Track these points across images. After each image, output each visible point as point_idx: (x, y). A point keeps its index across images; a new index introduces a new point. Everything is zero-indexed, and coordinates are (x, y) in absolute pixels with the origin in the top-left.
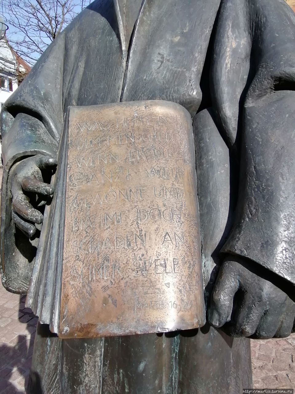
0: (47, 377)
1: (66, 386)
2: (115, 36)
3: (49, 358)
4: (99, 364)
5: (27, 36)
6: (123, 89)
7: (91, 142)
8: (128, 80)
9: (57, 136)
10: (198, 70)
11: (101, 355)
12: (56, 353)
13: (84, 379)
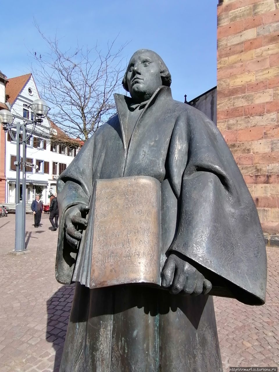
0: (75, 352)
1: (88, 354)
2: (121, 141)
3: (77, 338)
4: (110, 337)
5: (62, 109)
6: (125, 169)
7: (107, 198)
8: (127, 164)
9: (89, 193)
10: (163, 159)
11: (111, 330)
12: (82, 334)
13: (100, 346)
